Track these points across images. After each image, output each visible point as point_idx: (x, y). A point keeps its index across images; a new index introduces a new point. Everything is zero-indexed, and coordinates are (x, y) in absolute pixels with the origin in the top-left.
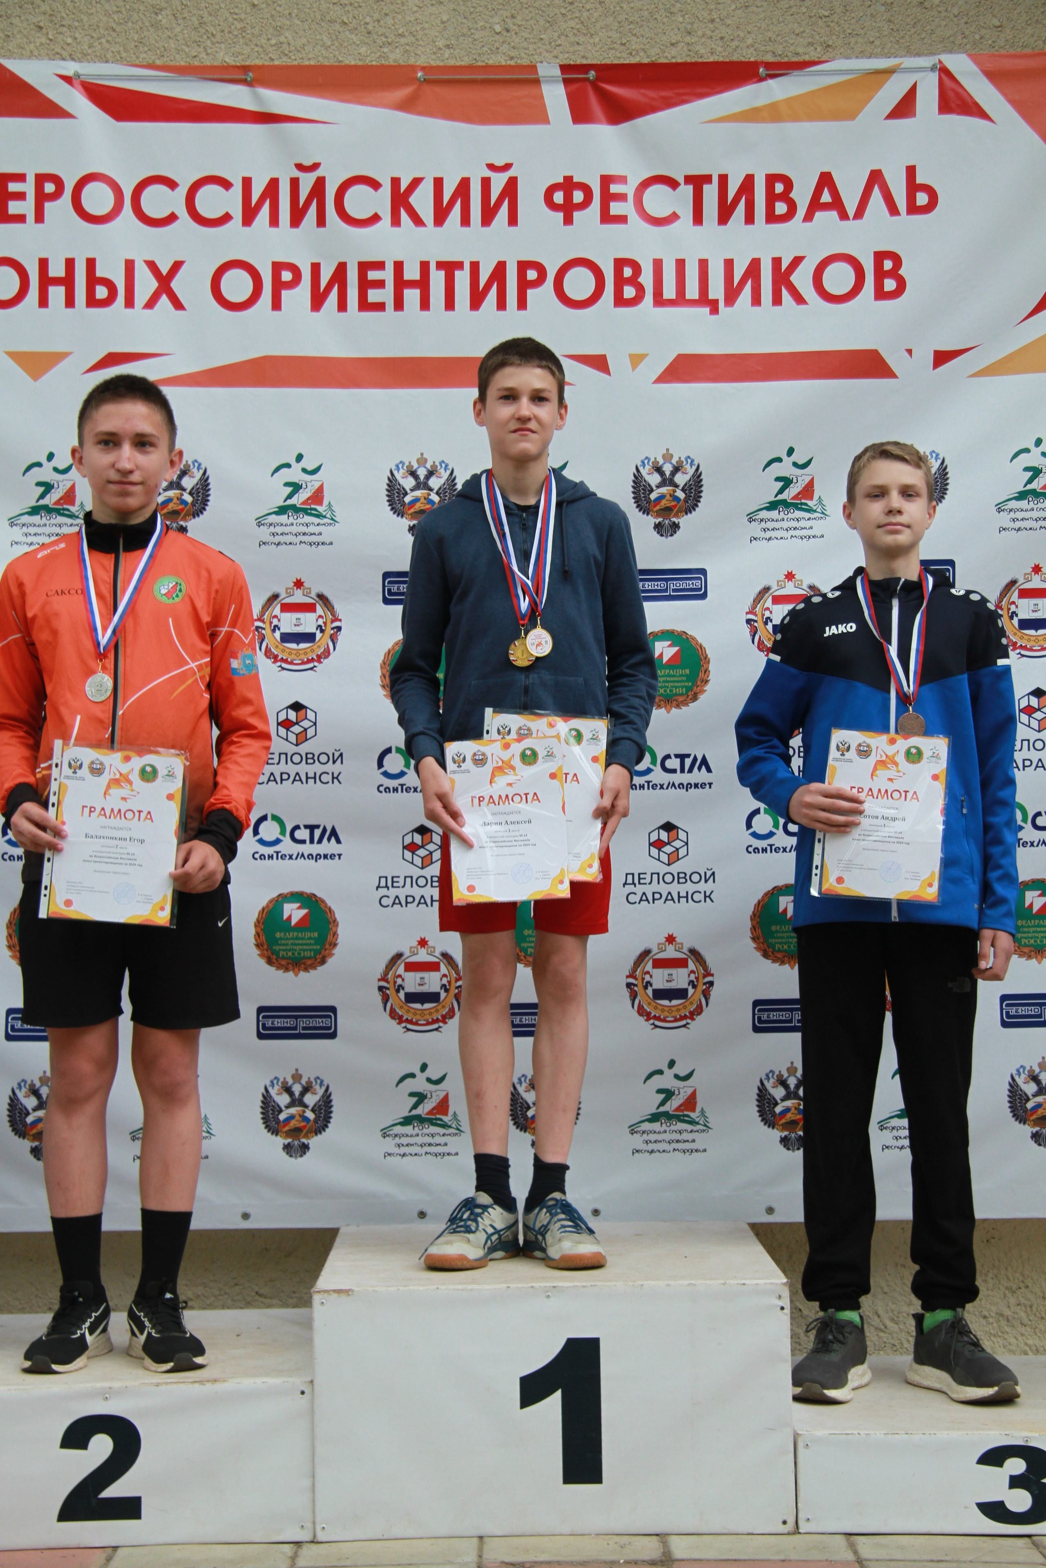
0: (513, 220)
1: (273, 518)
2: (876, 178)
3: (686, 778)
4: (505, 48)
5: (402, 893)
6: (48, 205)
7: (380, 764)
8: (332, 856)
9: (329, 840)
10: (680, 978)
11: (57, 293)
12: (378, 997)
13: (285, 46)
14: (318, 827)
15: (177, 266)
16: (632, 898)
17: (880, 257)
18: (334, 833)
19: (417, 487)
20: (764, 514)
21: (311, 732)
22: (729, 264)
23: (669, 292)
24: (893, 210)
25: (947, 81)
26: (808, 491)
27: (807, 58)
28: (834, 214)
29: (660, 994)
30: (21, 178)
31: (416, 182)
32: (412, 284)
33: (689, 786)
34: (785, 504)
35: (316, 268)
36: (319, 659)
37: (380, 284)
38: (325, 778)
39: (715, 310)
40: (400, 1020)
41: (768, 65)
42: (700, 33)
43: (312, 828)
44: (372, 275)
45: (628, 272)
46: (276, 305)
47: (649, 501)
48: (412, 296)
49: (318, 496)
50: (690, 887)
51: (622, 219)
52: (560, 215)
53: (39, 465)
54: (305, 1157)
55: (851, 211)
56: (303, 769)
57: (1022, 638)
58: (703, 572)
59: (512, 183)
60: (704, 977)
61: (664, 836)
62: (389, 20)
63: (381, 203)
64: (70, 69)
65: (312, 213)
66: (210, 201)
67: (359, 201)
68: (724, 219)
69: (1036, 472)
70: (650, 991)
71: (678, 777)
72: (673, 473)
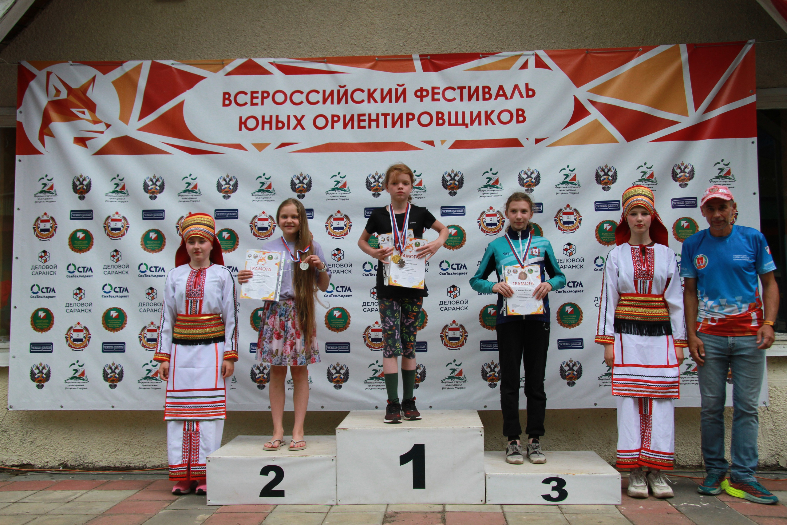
0: (405, 101)
1: (331, 192)
2: (516, 87)
3: (459, 271)
4: (404, 50)
5: (370, 307)
6: (265, 100)
7: (364, 267)
8: (349, 296)
9: (348, 291)
10: (457, 334)
11: (267, 126)
12: (363, 340)
13: (337, 52)
14: (344, 287)
15: (303, 117)
16: (442, 309)
17: (518, 110)
18: (349, 289)
19: (375, 182)
20: (483, 189)
21: (342, 257)
22: (471, 113)
23: (453, 121)
24: (522, 96)
25: (537, 58)
26: (497, 182)
27: (496, 52)
28: (504, 98)
29: (451, 339)
30: (257, 92)
31: (375, 90)
32: (374, 120)
33: (460, 274)
34: (490, 186)
35: (345, 116)
36: (345, 235)
37: (364, 121)
38: (346, 272)
39: (467, 127)
40: (370, 347)
41: (482, 54)
42: (463, 45)
43: (342, 287)
44: (362, 118)
45: (440, 116)
46: (333, 127)
47: (447, 185)
48: (374, 124)
49: (345, 185)
50: (460, 305)
51: (438, 100)
52: (419, 99)
53: (261, 177)
54: (341, 389)
55: (509, 96)
56: (340, 269)
57: (564, 227)
58: (464, 207)
59: (405, 90)
60: (465, 333)
61: (452, 289)
62: (369, 43)
63: (365, 96)
64: (272, 60)
65: (344, 100)
66: (313, 97)
67: (358, 96)
68: (470, 100)
69: (567, 176)
70: (448, 338)
71: (457, 271)
72: (454, 177)
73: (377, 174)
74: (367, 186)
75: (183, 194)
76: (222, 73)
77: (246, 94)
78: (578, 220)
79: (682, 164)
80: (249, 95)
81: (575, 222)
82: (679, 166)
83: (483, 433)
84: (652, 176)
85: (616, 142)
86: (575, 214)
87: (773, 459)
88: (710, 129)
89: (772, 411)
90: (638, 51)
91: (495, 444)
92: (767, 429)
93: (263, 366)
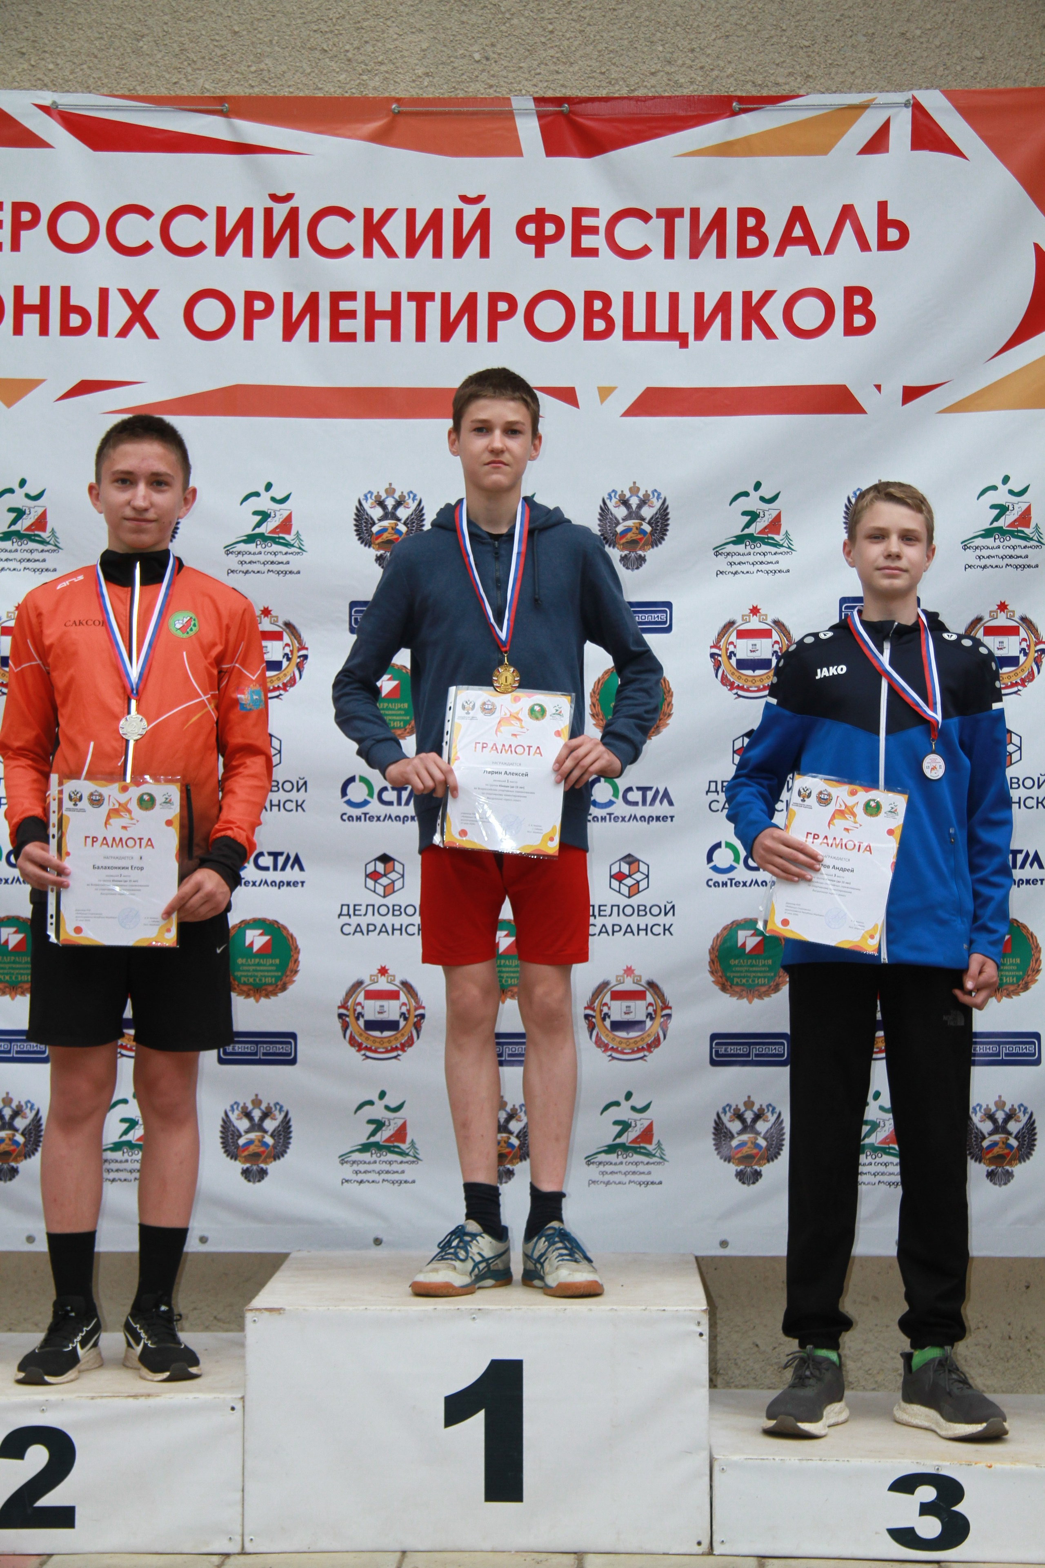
0: (485, 252)
1: (242, 547)
2: (847, 212)
3: (647, 811)
4: (484, 76)
5: (363, 921)
6: (24, 234)
7: (344, 793)
8: (295, 884)
9: (292, 867)
10: (638, 1010)
11: (31, 321)
12: (337, 1025)
13: (265, 73)
14: (281, 854)
15: (151, 294)
17: (850, 292)
18: (297, 860)
19: (384, 517)
20: (731, 548)
21: (275, 760)
22: (699, 298)
23: (639, 325)
24: (864, 246)
25: (919, 116)
26: (775, 525)
28: (805, 249)
29: (618, 1026)
31: (389, 213)
32: (383, 315)
33: (650, 819)
34: (752, 538)
35: (288, 298)
36: (285, 687)
37: (352, 314)
38: (289, 806)
39: (684, 344)
40: (359, 1047)
41: (741, 100)
42: (680, 62)
43: (275, 855)
44: (344, 305)
45: (598, 305)
46: (249, 334)
47: (614, 534)
48: (383, 327)
49: (286, 525)
50: (649, 920)
51: (593, 252)
52: (532, 247)
53: (12, 490)
54: (263, 1182)
55: (822, 245)
59: (485, 215)
60: (663, 1008)
61: (625, 868)
62: (369, 48)
63: (354, 233)
64: (47, 98)
65: (285, 243)
66: (185, 231)
67: (332, 232)
68: (695, 253)
69: (1003, 510)
70: (608, 1023)
71: (640, 811)
72: (640, 507)
73: (390, 491)
74: (359, 532)
78: (1033, 655)
81: (1022, 659)
83: (705, 1326)
86: (1023, 633)
91: (757, 1366)
93: (14, 1105)
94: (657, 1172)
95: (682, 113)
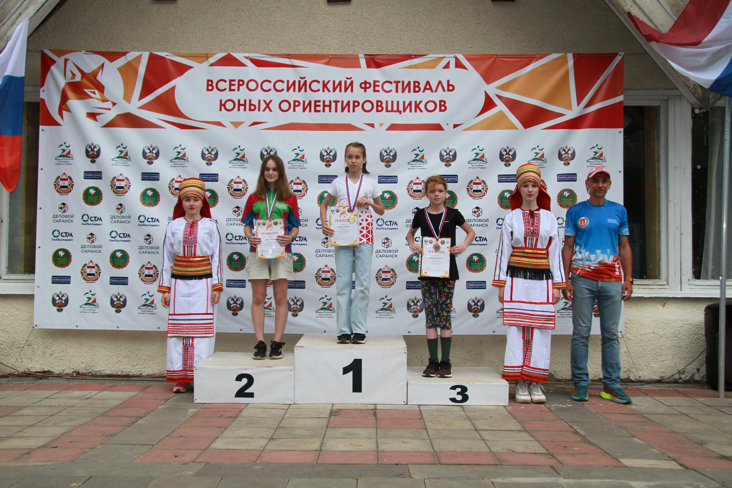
0: (352, 91)
1: (292, 162)
2: (440, 83)
4: (352, 50)
5: (321, 254)
6: (240, 87)
7: (317, 222)
8: (305, 245)
10: (389, 276)
11: (242, 108)
12: (315, 279)
13: (299, 49)
14: (301, 237)
15: (271, 101)
16: (378, 256)
17: (441, 101)
18: (305, 239)
19: (327, 155)
20: (412, 163)
21: (300, 214)
22: (404, 102)
23: (390, 108)
24: (444, 90)
25: (457, 60)
26: (423, 157)
27: (425, 54)
28: (430, 91)
29: (384, 280)
30: (234, 81)
31: (329, 82)
32: (327, 106)
33: (392, 229)
35: (304, 102)
36: (303, 196)
37: (319, 106)
39: (400, 113)
40: (320, 284)
41: (414, 55)
42: (399, 47)
44: (318, 104)
45: (379, 104)
46: (294, 111)
47: (383, 159)
48: (327, 109)
49: (303, 157)
50: (392, 254)
51: (378, 91)
52: (363, 90)
53: (236, 149)
54: (297, 317)
55: (434, 90)
57: (474, 194)
58: (397, 176)
59: (352, 82)
60: (395, 275)
61: (386, 241)
62: (324, 43)
63: (320, 86)
64: (247, 55)
65: (303, 89)
66: (279, 86)
67: (315, 86)
68: (403, 92)
69: (478, 154)
70: (381, 279)
71: (390, 227)
72: (390, 153)
73: (329, 149)
74: (321, 158)
75: (174, 160)
76: (206, 64)
77: (225, 81)
78: (485, 189)
79: (566, 147)
80: (228, 83)
81: (482, 190)
82: (564, 148)
83: (406, 351)
84: (543, 156)
85: (516, 129)
86: (482, 184)
87: (626, 374)
88: (588, 120)
89: (627, 338)
90: (535, 57)
91: (416, 361)
92: (622, 352)
93: (237, 298)
94: (393, 315)
95: (400, 58)
